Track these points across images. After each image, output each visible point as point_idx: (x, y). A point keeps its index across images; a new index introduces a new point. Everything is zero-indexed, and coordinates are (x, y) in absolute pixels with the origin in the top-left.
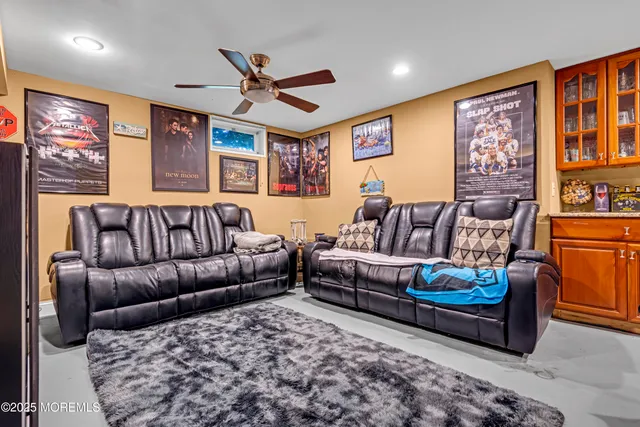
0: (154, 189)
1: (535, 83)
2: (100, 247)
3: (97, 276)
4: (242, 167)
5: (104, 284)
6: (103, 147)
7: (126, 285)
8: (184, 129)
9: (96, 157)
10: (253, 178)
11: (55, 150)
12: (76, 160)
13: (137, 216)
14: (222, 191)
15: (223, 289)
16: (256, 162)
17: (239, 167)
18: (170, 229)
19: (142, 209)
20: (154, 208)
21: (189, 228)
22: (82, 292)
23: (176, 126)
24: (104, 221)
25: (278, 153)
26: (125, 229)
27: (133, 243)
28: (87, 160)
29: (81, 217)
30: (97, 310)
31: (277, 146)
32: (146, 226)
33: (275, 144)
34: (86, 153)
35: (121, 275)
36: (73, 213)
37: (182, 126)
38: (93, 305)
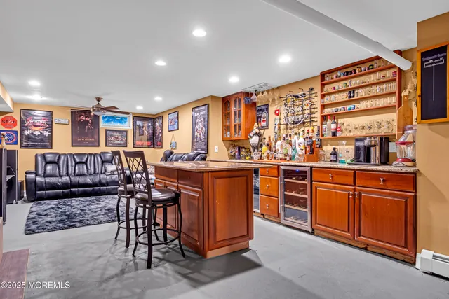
0: (72, 146)
1: (208, 104)
2: (45, 170)
3: (38, 179)
4: (118, 134)
5: (42, 182)
6: (50, 129)
7: (49, 183)
8: (87, 119)
9: (47, 134)
10: (124, 139)
11: (31, 132)
12: (39, 135)
13: (62, 158)
14: (106, 146)
15: (91, 188)
16: (126, 132)
17: (116, 134)
18: (76, 163)
19: (64, 154)
20: (71, 154)
21: (86, 163)
22: (34, 184)
23: (83, 118)
24: (48, 159)
25: (139, 126)
26: (56, 163)
27: (59, 169)
28: (43, 135)
29: (39, 158)
30: (39, 191)
31: (139, 123)
32: (65, 163)
33: (138, 122)
34: (43, 132)
35: (48, 180)
36: (36, 156)
37: (86, 117)
38: (37, 189)
